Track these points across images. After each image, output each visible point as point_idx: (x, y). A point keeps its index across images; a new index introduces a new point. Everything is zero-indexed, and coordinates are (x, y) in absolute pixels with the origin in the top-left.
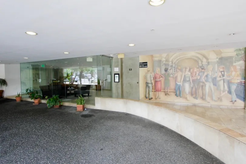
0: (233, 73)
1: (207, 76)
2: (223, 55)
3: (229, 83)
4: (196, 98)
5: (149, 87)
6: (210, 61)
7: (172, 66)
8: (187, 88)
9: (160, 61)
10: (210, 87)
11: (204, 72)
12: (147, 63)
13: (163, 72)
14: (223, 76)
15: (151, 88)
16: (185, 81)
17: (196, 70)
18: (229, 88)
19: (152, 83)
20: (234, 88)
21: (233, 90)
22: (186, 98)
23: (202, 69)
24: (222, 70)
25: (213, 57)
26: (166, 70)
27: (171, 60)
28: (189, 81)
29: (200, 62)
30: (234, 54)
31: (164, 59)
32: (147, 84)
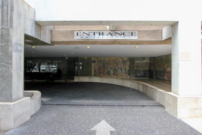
0: (127, 66)
1: (118, 67)
2: (124, 60)
3: (126, 70)
4: (115, 76)
5: (96, 72)
6: (119, 61)
7: (106, 63)
8: (112, 72)
9: (101, 61)
10: (120, 71)
11: (118, 66)
12: (95, 61)
13: (102, 65)
14: (124, 67)
15: (97, 72)
16: (111, 69)
17: (115, 65)
18: (125, 71)
19: (97, 70)
20: (127, 71)
21: (127, 72)
22: (111, 76)
23: (117, 64)
24: (123, 65)
25: (121, 60)
26: (104, 64)
27: (106, 60)
28: (113, 69)
29: (116, 62)
30: (127, 59)
31: (103, 60)
32: (95, 71)
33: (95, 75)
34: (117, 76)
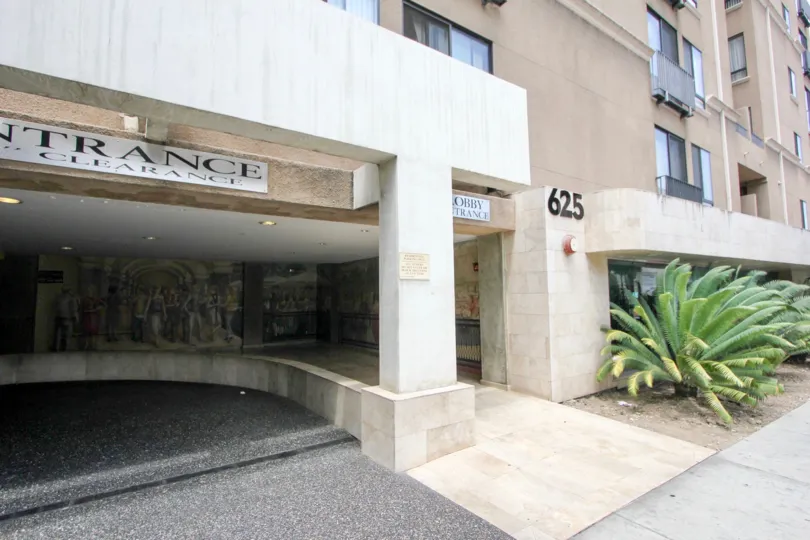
0: (229, 297)
1: (192, 301)
2: (218, 270)
3: (223, 312)
4: (172, 340)
5: (65, 328)
6: (198, 277)
7: (126, 283)
8: (156, 323)
9: (97, 272)
11: (187, 296)
12: (61, 272)
13: (105, 293)
14: (216, 301)
15: (71, 329)
16: (152, 311)
17: (172, 292)
18: (224, 319)
19: (73, 319)
20: (229, 318)
21: (228, 323)
22: (154, 344)
23: (184, 290)
24: (213, 292)
25: (202, 273)
26: (112, 290)
27: (124, 271)
28: (161, 311)
29: (181, 279)
30: (230, 270)
31: (108, 268)
32: (59, 321)
33: (58, 346)
34: (185, 339)
